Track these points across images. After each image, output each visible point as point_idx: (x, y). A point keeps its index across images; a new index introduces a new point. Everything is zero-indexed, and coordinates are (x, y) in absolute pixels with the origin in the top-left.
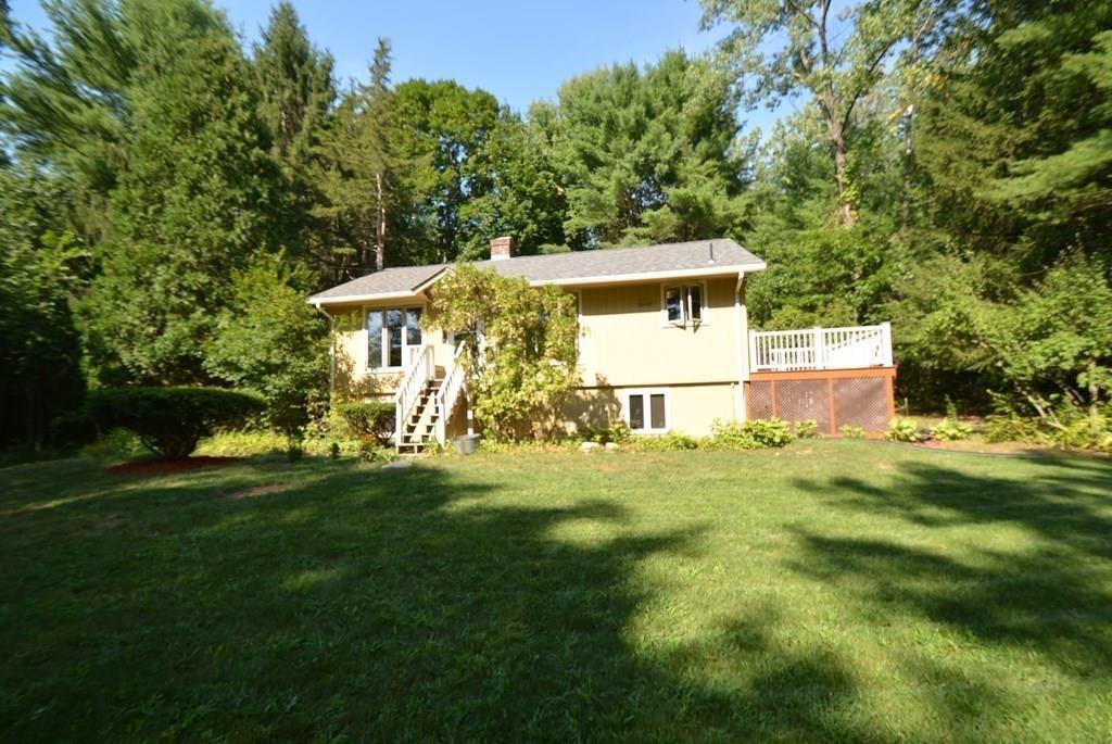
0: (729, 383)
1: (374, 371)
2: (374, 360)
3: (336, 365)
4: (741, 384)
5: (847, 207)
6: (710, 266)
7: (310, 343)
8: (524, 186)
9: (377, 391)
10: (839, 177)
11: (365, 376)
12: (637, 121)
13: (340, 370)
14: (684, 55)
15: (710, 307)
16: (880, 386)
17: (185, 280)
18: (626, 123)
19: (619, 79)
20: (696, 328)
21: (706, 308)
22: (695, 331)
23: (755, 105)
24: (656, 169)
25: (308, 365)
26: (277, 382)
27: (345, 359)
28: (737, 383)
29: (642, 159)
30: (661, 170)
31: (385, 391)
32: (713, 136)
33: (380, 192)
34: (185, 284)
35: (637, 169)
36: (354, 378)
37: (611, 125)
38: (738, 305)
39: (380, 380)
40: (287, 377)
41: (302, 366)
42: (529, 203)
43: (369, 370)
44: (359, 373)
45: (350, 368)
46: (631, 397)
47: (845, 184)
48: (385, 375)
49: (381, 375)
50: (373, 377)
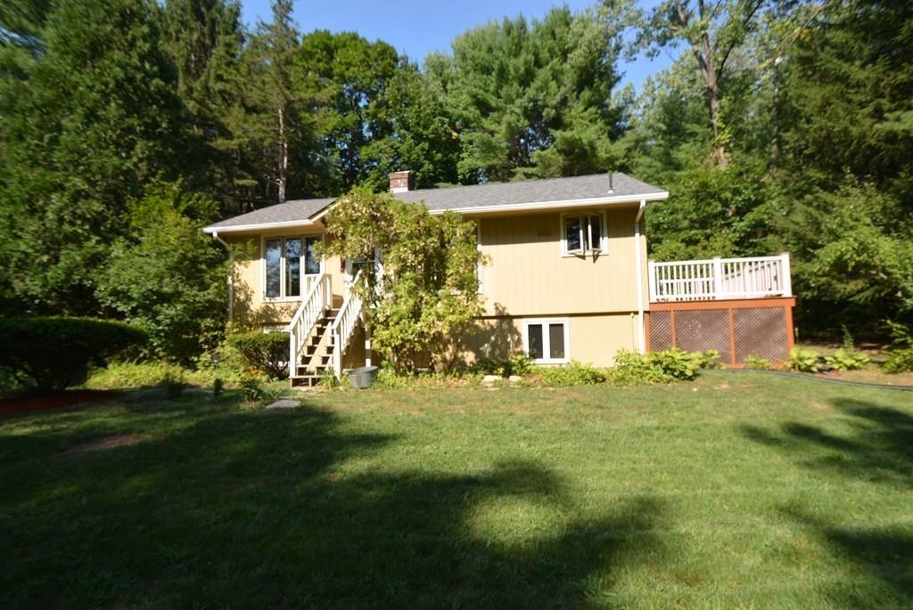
0: (628, 313)
1: (273, 301)
2: (273, 289)
3: (234, 294)
4: (641, 314)
5: (722, 150)
6: (611, 195)
7: (204, 272)
8: (421, 130)
9: (276, 320)
10: (714, 121)
11: (263, 305)
12: (527, 70)
13: (239, 299)
14: (569, 12)
15: (609, 237)
16: (780, 316)
17: (79, 208)
18: (517, 70)
19: (509, 32)
20: (595, 258)
21: (606, 238)
22: (595, 260)
23: (634, 56)
24: (544, 114)
25: (201, 294)
26: (167, 312)
27: (244, 288)
28: (636, 313)
29: (531, 104)
30: (548, 114)
31: (283, 320)
32: (595, 85)
33: (282, 126)
34: (78, 211)
35: (527, 113)
36: (252, 307)
37: (503, 73)
38: (637, 235)
39: (278, 309)
40: (179, 307)
41: (195, 296)
42: (426, 145)
43: (268, 299)
44: (258, 303)
45: (248, 298)
46: (530, 326)
47: (719, 128)
48: (283, 305)
49: (279, 305)
50: (271, 306)
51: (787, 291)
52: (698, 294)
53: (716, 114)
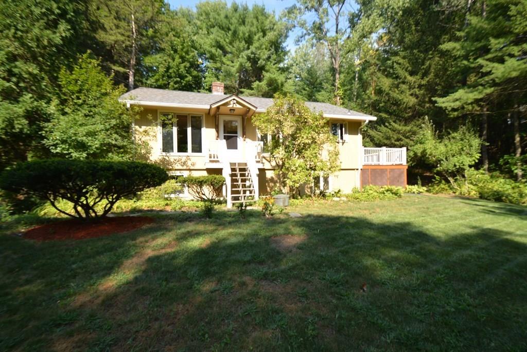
0: (354, 169)
1: (168, 155)
2: (167, 147)
4: (360, 170)
5: (338, 98)
8: (184, 54)
9: (170, 167)
10: (336, 84)
11: (160, 158)
12: (249, 36)
14: (264, 9)
15: (347, 134)
16: (403, 172)
18: (244, 34)
19: (236, 10)
20: (343, 143)
21: (345, 134)
22: (343, 144)
24: (259, 62)
28: (357, 169)
29: (253, 55)
30: (261, 63)
31: (177, 168)
32: (279, 53)
35: (249, 59)
36: (151, 158)
37: (235, 33)
38: (359, 134)
39: (172, 160)
43: (163, 154)
44: (156, 156)
48: (176, 158)
49: (173, 157)
50: (167, 158)
51: (404, 162)
52: (375, 162)
53: (337, 81)
